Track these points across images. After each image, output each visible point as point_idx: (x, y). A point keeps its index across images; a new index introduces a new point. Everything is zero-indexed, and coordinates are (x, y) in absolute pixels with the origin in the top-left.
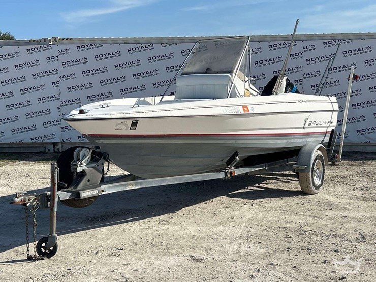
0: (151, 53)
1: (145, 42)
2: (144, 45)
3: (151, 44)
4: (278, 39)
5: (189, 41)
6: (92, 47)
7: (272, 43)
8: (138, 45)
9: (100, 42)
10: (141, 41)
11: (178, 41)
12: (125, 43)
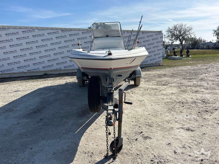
0: (34, 34)
1: (30, 28)
2: (30, 30)
3: (34, 30)
4: (85, 30)
5: (50, 29)
6: (3, 30)
7: (83, 32)
8: (27, 30)
9: (7, 28)
10: (28, 28)
11: (45, 29)
12: (20, 29)
